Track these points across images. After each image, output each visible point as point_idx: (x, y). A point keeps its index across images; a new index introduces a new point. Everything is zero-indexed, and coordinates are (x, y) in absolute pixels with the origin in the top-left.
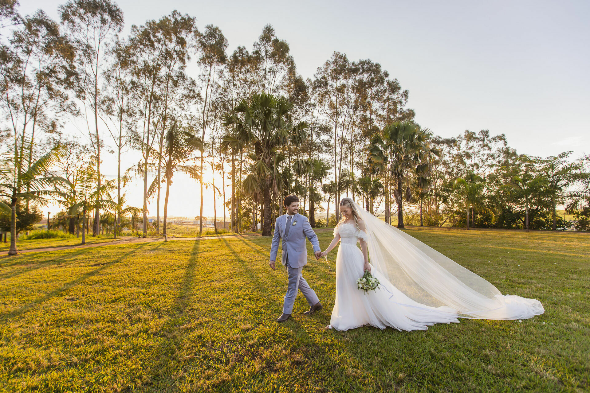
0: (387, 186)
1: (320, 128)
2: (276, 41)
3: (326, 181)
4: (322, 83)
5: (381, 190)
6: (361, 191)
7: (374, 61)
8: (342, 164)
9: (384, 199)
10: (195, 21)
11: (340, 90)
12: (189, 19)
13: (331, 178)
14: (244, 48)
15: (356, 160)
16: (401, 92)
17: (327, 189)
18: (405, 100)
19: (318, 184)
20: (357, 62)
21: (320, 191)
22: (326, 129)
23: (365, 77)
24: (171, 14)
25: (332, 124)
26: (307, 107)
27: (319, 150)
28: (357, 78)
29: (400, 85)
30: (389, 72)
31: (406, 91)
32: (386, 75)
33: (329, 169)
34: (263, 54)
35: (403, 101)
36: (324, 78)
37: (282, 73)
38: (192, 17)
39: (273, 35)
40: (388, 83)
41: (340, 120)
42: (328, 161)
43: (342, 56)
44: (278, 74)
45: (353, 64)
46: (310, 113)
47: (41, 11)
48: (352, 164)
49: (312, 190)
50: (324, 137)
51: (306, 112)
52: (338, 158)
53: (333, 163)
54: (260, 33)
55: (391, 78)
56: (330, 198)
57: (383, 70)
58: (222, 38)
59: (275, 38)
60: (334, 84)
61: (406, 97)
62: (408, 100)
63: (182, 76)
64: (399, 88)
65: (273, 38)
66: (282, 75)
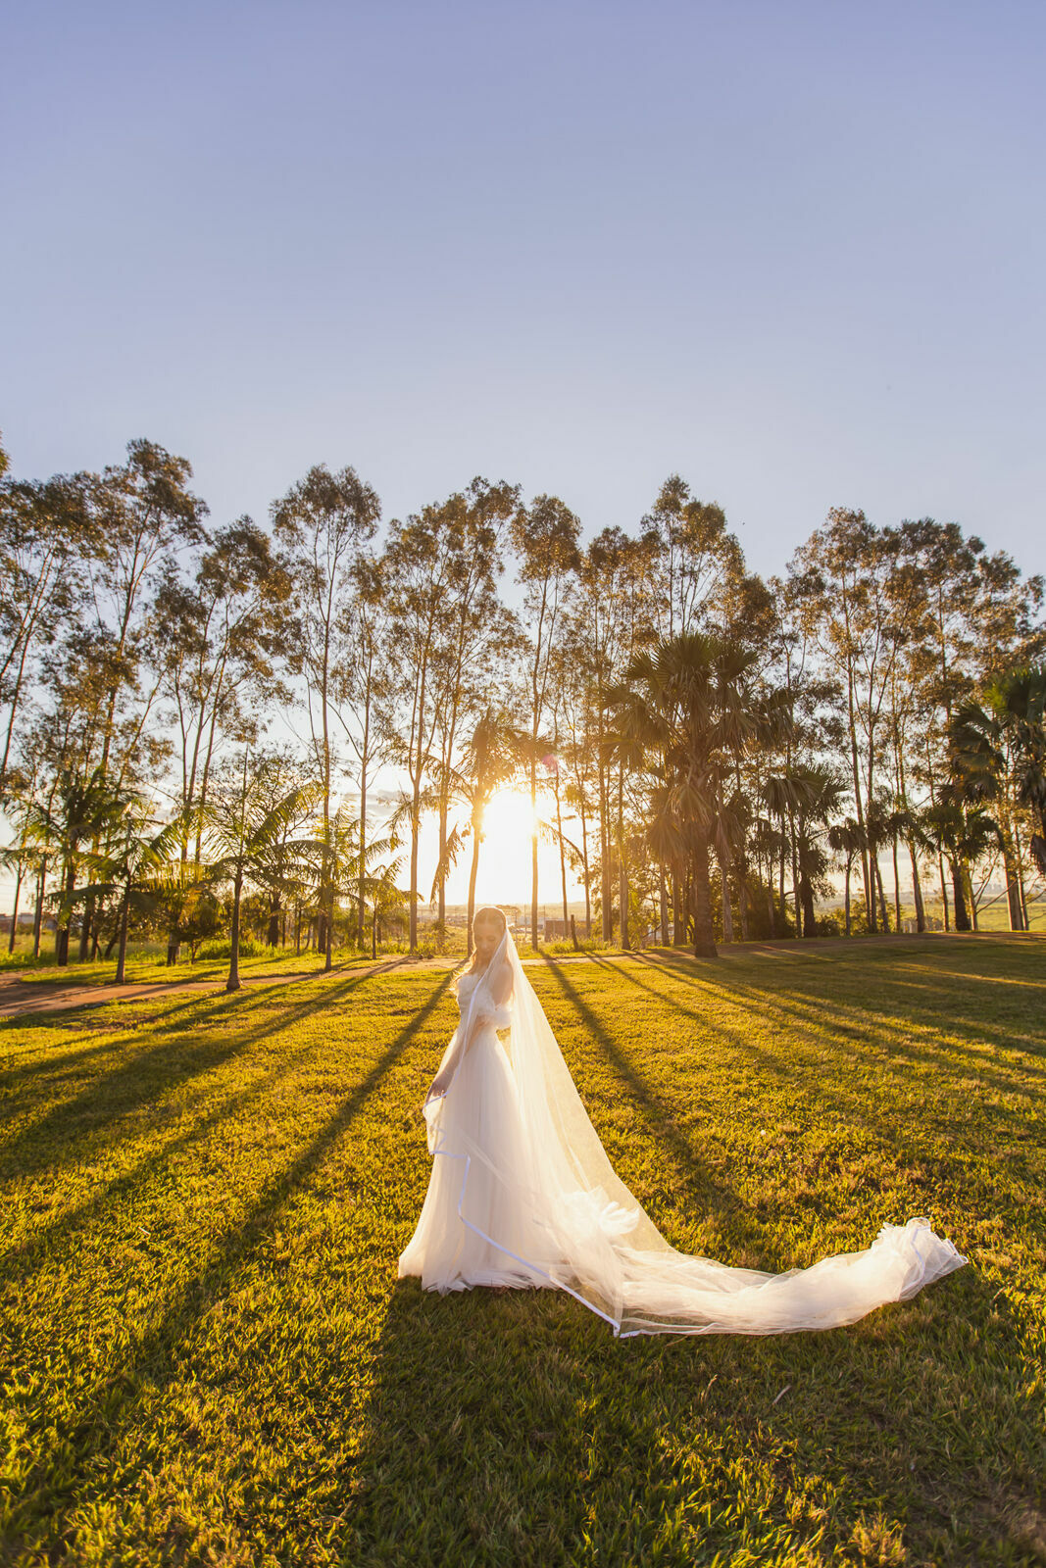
0: (1007, 827)
1: (812, 692)
2: (696, 506)
3: (837, 821)
4: (810, 585)
5: (991, 836)
6: (934, 841)
7: (941, 520)
8: (875, 773)
9: (1002, 859)
10: (520, 491)
11: (858, 596)
12: (507, 489)
13: (847, 812)
14: (618, 529)
15: (912, 761)
16: (1022, 581)
17: (838, 839)
18: (1036, 600)
19: (816, 826)
20: (896, 525)
21: (823, 844)
22: (827, 692)
23: (922, 559)
24: (470, 486)
25: (841, 677)
26: (776, 644)
27: (813, 742)
28: (900, 564)
29: (1016, 564)
30: (983, 540)
31: (1036, 579)
32: (977, 546)
33: (843, 788)
34: (665, 537)
35: (1030, 603)
36: (813, 571)
37: (712, 574)
38: (512, 485)
39: (685, 496)
40: (983, 563)
41: (862, 666)
42: (838, 770)
43: (853, 516)
44: (701, 578)
45: (886, 531)
46: (783, 657)
47: (247, 519)
48: (900, 770)
49: (803, 842)
50: (824, 711)
51: (775, 655)
52: (863, 760)
53: (851, 774)
54: (656, 495)
55: (989, 553)
56: (849, 862)
57: (966, 536)
58: (567, 516)
59: (690, 501)
60: (840, 583)
61: (1039, 593)
62: (1042, 600)
63: (488, 606)
64: (1016, 572)
65: (684, 503)
66: (711, 579)
